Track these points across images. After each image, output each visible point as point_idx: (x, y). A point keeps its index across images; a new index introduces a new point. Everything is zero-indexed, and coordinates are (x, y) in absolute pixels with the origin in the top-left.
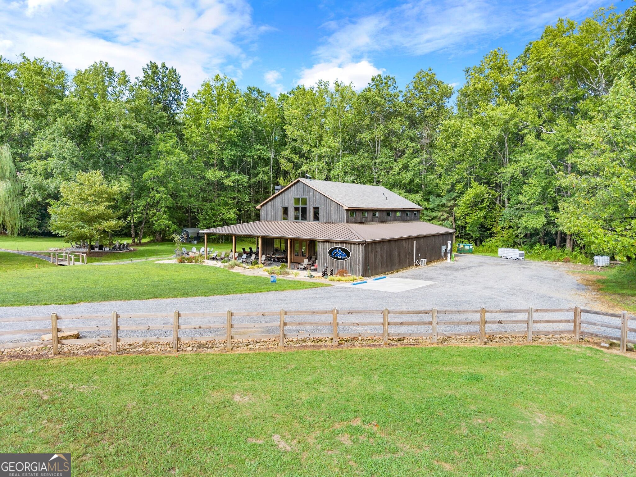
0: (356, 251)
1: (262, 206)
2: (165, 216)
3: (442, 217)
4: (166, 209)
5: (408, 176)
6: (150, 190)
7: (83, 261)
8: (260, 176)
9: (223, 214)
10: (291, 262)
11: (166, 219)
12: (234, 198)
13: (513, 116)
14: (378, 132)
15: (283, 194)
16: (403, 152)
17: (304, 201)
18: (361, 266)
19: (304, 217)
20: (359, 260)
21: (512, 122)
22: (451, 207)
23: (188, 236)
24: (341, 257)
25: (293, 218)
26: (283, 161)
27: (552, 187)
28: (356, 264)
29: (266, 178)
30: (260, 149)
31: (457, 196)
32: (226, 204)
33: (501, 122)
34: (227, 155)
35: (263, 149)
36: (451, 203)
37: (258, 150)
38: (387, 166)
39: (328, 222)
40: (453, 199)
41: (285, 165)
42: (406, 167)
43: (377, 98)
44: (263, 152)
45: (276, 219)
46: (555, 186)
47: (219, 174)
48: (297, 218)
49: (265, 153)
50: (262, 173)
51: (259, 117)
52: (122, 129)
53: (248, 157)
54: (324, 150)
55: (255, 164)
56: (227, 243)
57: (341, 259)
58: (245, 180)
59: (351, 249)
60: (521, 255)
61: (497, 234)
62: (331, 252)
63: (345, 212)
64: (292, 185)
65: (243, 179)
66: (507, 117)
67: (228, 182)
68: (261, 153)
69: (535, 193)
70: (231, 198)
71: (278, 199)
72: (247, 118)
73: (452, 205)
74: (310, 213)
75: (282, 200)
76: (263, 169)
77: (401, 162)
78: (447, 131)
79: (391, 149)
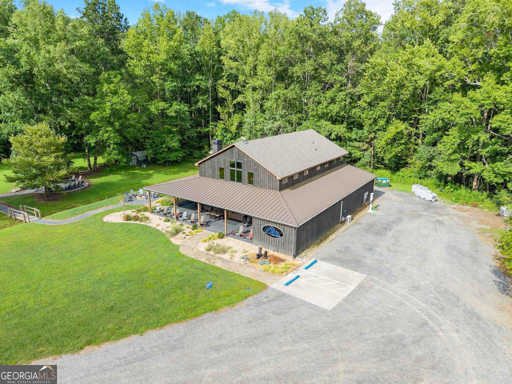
0: (289, 232)
1: (200, 164)
2: (114, 152)
3: (363, 148)
4: (115, 146)
5: (335, 108)
6: (98, 129)
7: (38, 216)
8: (200, 104)
9: (168, 142)
10: (228, 218)
11: (115, 155)
12: (177, 126)
13: (440, 68)
14: (309, 66)
15: (219, 156)
16: (332, 86)
17: (239, 165)
18: (293, 246)
19: (239, 180)
20: (292, 241)
21: (438, 74)
22: (372, 139)
23: (138, 159)
24: (274, 235)
25: (229, 179)
26: (221, 90)
27: (471, 140)
28: (289, 244)
29: (205, 106)
30: (199, 80)
31: (377, 130)
32: (170, 132)
33: (428, 73)
34: (169, 85)
35: (201, 80)
36: (372, 135)
37: (197, 80)
38: (316, 99)
39: (262, 187)
40: (374, 131)
41: (223, 93)
42: (333, 101)
43: (309, 33)
44: (202, 83)
45: (213, 177)
46: (473, 139)
47: (162, 105)
48: (232, 179)
49: (204, 84)
50: (201, 101)
51: (197, 48)
52: (65, 71)
53: (188, 86)
54: (258, 83)
55: (195, 93)
56: (172, 166)
57: (274, 237)
58: (186, 109)
59: (284, 230)
60: (433, 197)
61: (410, 164)
62: (264, 229)
63: (278, 181)
64: (228, 149)
65: (185, 108)
66: (435, 68)
67: (171, 113)
68: (200, 83)
69: (454, 144)
70: (174, 125)
71: (215, 159)
72: (186, 50)
73: (373, 137)
74: (245, 177)
75: (218, 161)
76: (202, 98)
77: (330, 94)
78: (374, 68)
79: (320, 82)
